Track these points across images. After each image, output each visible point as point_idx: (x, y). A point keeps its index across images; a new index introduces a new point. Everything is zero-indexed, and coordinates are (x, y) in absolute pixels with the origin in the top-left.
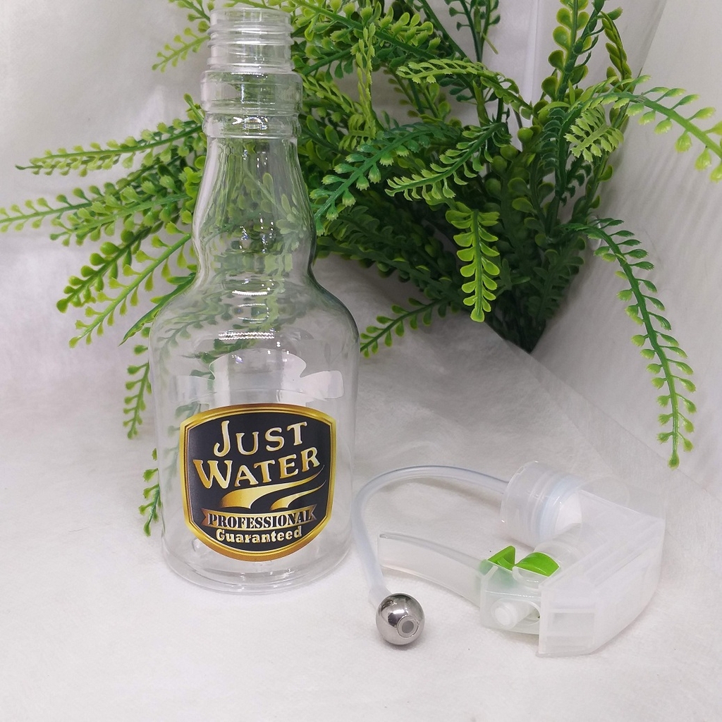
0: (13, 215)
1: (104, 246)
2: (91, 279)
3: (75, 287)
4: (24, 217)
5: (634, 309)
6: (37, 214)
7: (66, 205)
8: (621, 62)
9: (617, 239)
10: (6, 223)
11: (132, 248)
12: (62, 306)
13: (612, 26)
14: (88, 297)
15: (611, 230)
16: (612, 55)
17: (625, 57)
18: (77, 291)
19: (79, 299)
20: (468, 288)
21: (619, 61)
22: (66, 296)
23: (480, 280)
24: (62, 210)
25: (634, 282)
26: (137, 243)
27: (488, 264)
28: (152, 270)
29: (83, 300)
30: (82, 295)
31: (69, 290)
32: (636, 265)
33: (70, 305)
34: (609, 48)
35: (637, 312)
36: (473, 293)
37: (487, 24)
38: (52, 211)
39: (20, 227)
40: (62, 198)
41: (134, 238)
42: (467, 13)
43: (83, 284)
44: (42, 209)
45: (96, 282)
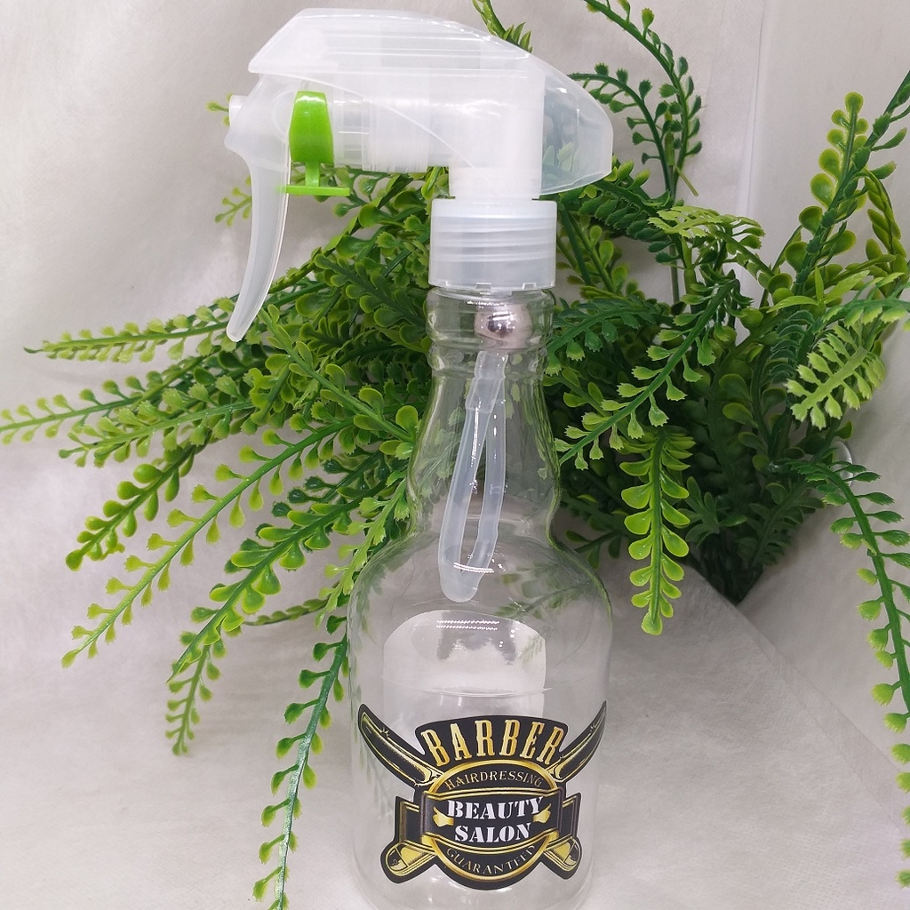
0: (19, 419)
1: (140, 470)
2: (119, 519)
3: (95, 532)
4: (35, 422)
5: (880, 635)
6: (52, 417)
7: (93, 404)
8: (891, 237)
9: (867, 506)
10: (11, 431)
11: (181, 468)
12: (74, 560)
13: (881, 190)
14: (114, 545)
15: (859, 488)
16: (875, 225)
17: (898, 234)
18: (97, 538)
19: (99, 548)
20: (639, 577)
21: (886, 235)
22: (81, 546)
23: (658, 565)
24: (87, 411)
25: (887, 586)
26: (187, 461)
27: (671, 537)
28: (192, 536)
29: (105, 549)
30: (104, 544)
31: (86, 537)
32: (893, 556)
33: (86, 558)
34: (873, 216)
35: (885, 641)
36: (646, 587)
37: (683, 154)
38: (74, 413)
39: (28, 436)
40: (89, 395)
41: (183, 456)
42: (657, 141)
43: (107, 527)
44: (60, 410)
45: (125, 523)
